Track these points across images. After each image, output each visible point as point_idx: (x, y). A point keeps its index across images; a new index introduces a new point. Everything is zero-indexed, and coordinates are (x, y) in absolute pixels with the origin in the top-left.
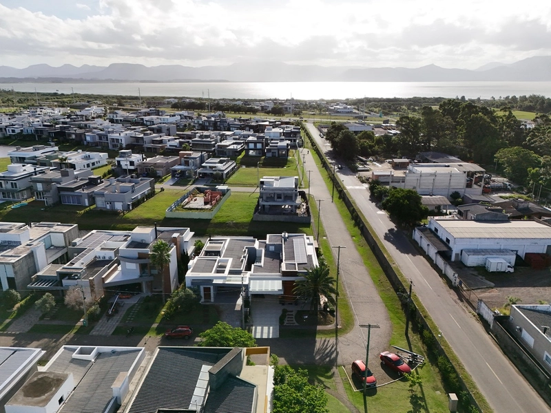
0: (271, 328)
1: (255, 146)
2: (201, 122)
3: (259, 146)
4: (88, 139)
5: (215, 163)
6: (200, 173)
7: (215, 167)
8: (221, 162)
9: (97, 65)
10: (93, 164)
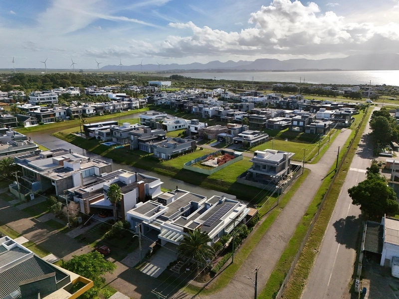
0: (159, 268)
1: (298, 123)
2: (278, 102)
3: (301, 123)
4: (194, 110)
5: (248, 134)
6: (235, 141)
7: (247, 137)
8: (253, 134)
9: (248, 61)
10: (180, 126)
